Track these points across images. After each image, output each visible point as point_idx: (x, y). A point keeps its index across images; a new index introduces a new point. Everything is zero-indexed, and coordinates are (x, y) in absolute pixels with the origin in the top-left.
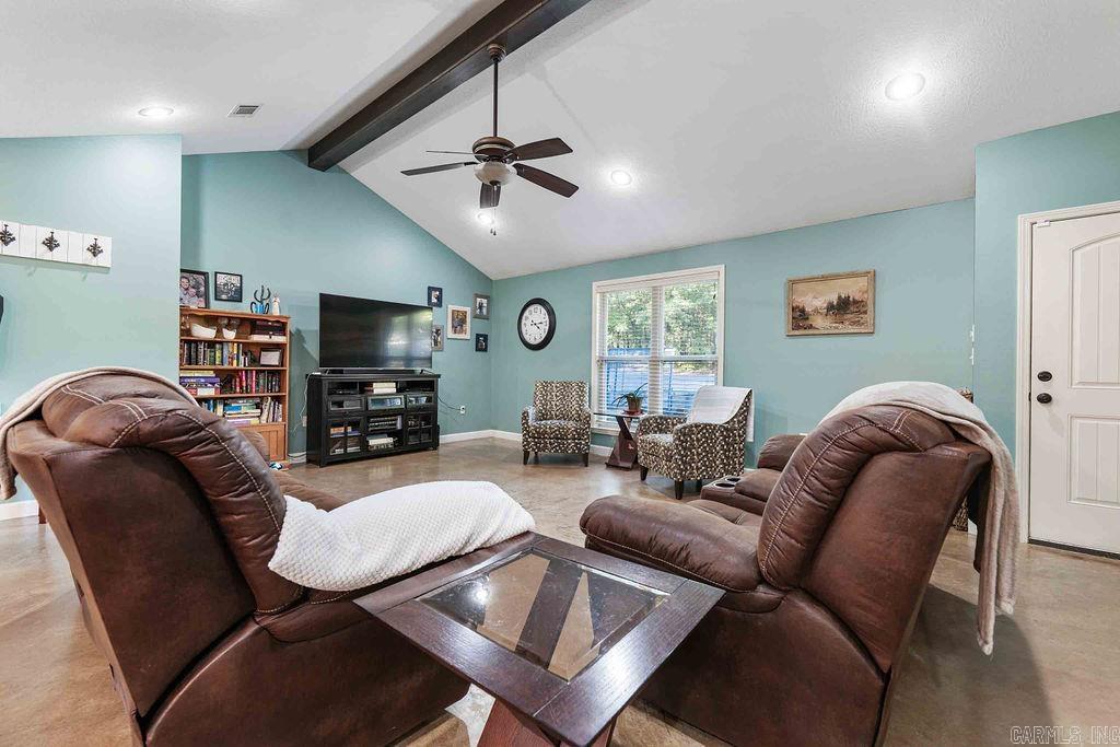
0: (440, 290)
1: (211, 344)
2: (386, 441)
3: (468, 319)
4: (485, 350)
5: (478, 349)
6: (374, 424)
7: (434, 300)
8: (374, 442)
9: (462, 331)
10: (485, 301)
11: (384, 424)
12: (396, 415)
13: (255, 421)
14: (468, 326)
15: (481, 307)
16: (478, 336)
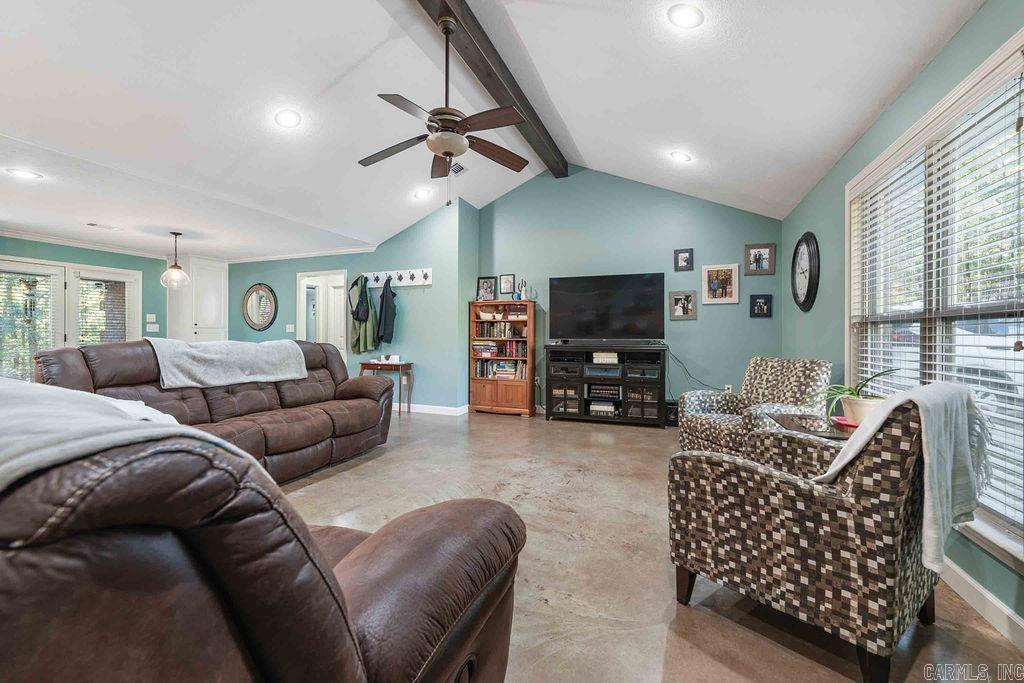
0: (691, 251)
1: (492, 323)
2: (609, 408)
3: (735, 279)
4: (769, 314)
5: (753, 315)
6: (598, 391)
7: (682, 264)
8: (594, 407)
9: (725, 294)
10: (765, 253)
11: (606, 392)
12: (619, 386)
13: (512, 377)
14: (734, 287)
15: (758, 260)
16: (753, 298)
